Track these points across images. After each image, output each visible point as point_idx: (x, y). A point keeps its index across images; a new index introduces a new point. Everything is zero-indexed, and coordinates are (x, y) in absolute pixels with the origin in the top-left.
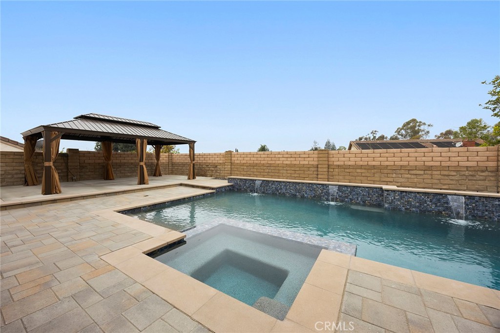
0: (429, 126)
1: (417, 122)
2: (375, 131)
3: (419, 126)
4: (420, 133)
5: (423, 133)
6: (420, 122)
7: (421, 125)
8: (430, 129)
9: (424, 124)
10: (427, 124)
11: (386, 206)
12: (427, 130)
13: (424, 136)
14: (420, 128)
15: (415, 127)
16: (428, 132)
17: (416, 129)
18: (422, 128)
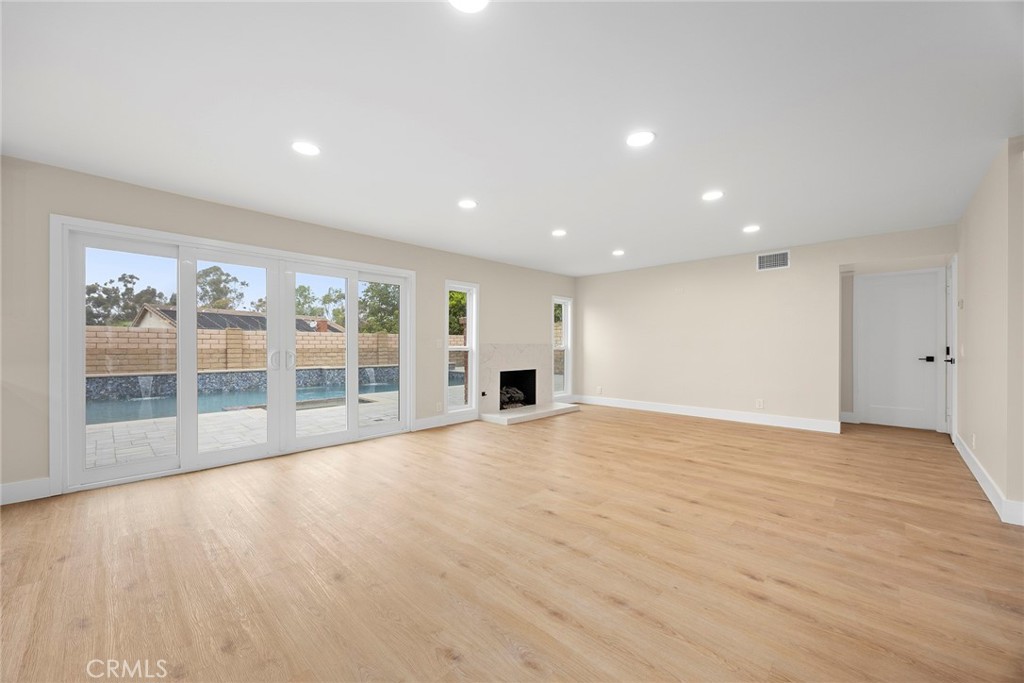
0: (243, 284)
1: (222, 274)
2: (132, 277)
3: (226, 281)
4: (229, 295)
5: (233, 295)
6: (228, 275)
7: (230, 281)
8: (244, 290)
9: (235, 279)
10: (240, 280)
11: (328, 383)
12: (239, 291)
13: (235, 302)
14: (228, 285)
15: (219, 281)
16: (242, 295)
17: (222, 286)
18: (231, 285)
